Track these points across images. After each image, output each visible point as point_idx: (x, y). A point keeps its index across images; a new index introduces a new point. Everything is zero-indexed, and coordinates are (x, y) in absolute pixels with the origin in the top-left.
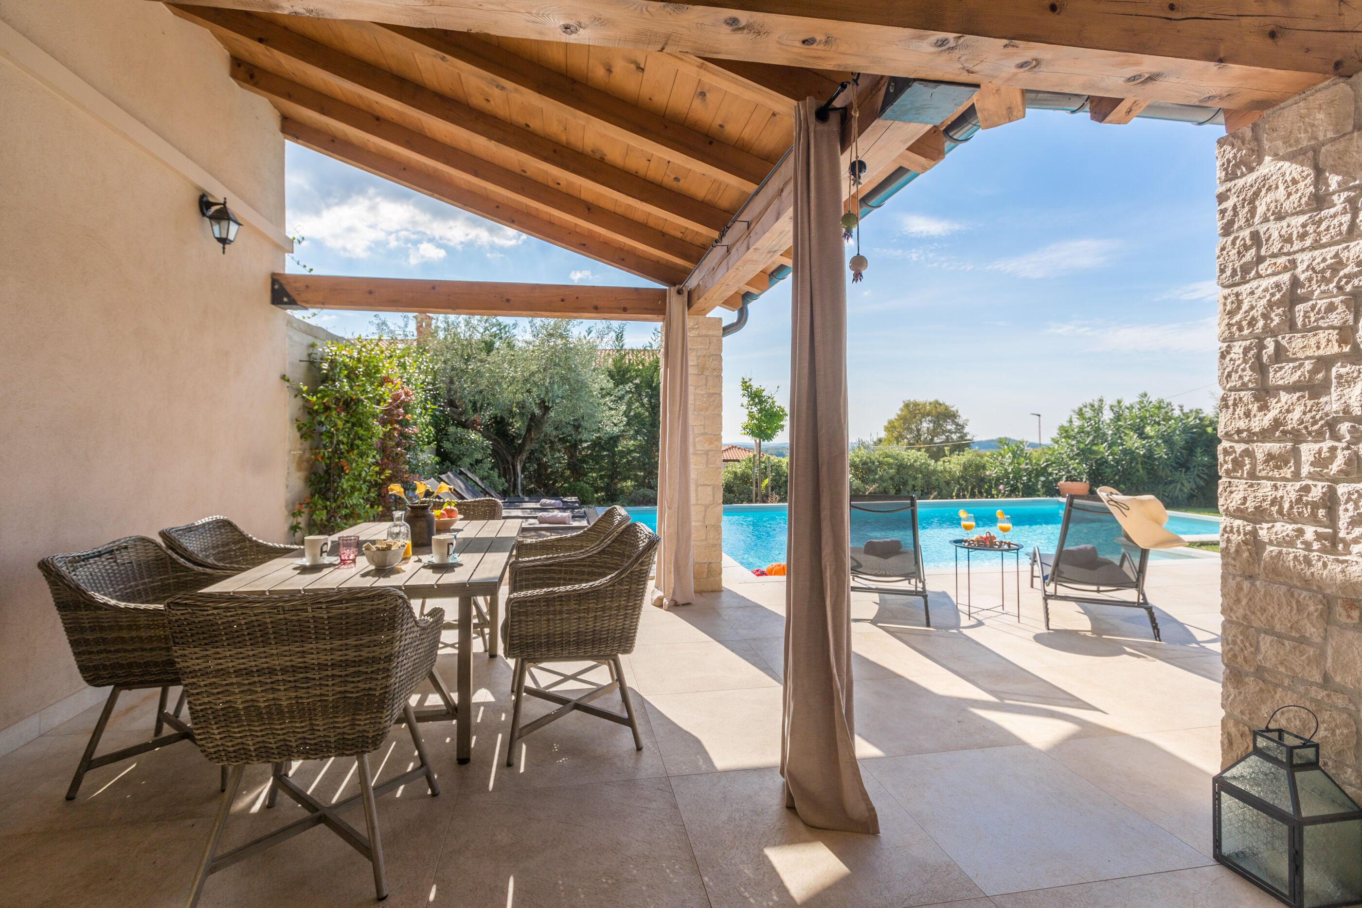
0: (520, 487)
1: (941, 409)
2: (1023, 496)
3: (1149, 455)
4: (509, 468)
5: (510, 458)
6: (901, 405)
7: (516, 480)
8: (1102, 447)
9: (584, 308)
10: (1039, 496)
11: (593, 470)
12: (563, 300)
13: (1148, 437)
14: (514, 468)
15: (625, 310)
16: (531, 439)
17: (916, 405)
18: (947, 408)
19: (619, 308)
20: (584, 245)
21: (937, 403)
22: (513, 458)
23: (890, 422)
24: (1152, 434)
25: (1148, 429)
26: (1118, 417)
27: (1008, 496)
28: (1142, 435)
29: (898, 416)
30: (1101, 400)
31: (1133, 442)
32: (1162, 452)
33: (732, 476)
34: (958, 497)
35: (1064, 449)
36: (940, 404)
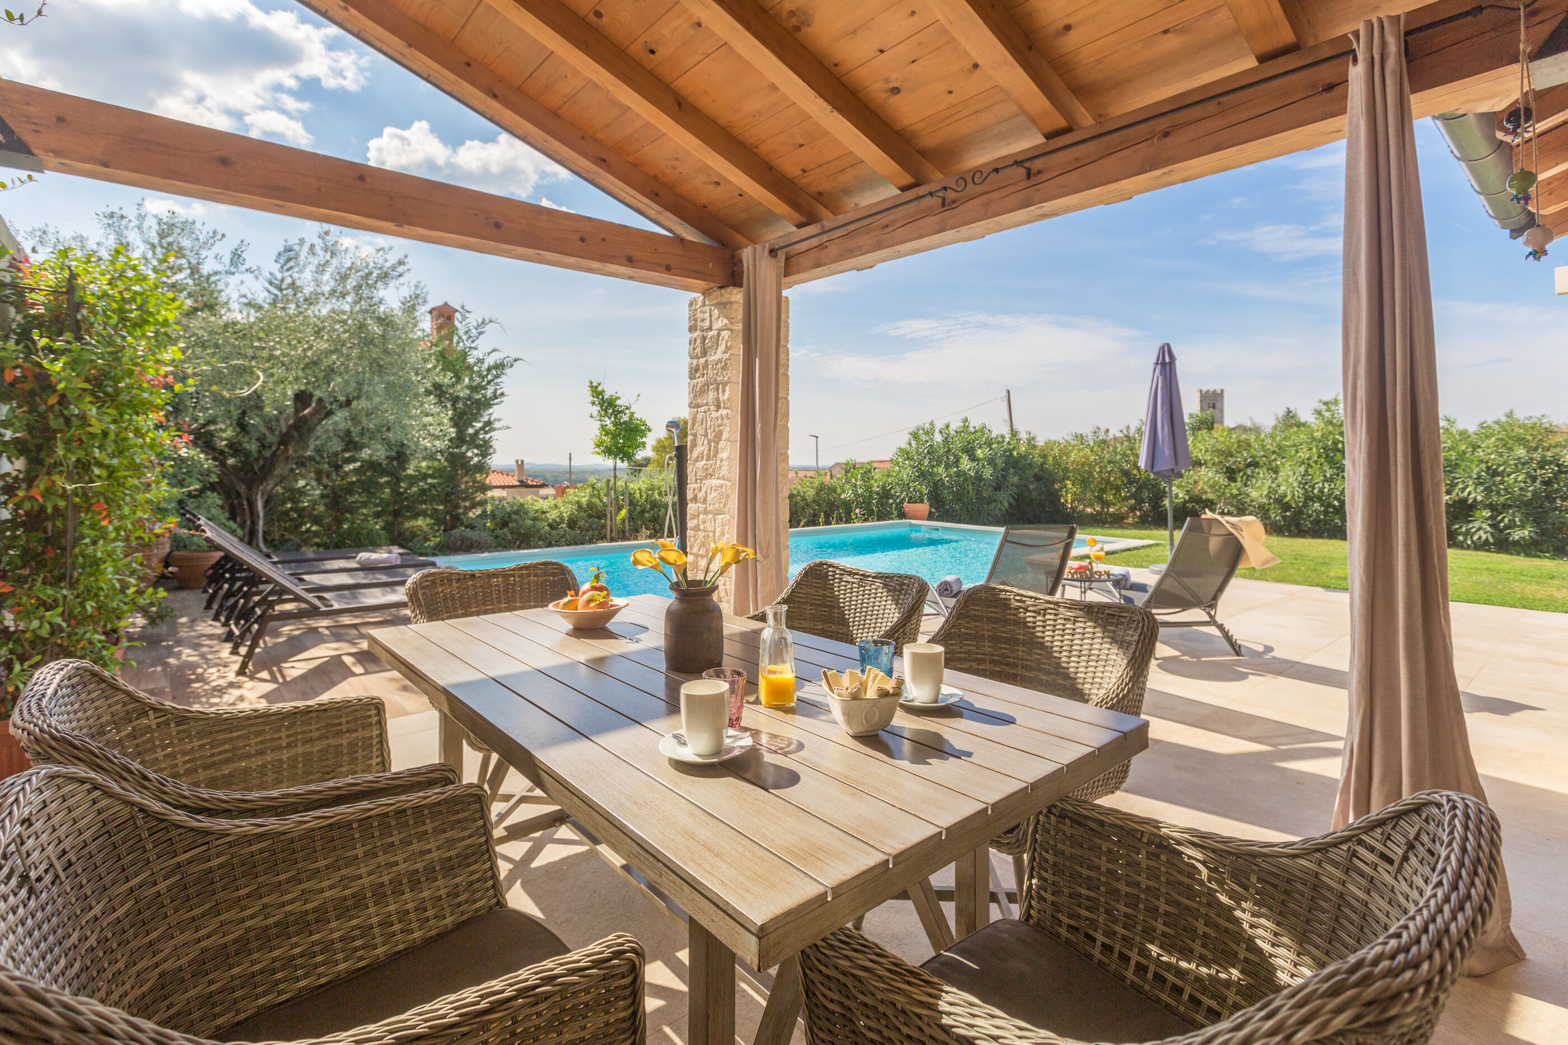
0: (261, 535)
2: (878, 520)
3: (979, 477)
4: (241, 505)
5: (242, 489)
7: (254, 523)
8: (941, 470)
9: (613, 257)
10: (890, 519)
11: (364, 505)
12: (583, 240)
13: (978, 460)
14: (252, 506)
15: (668, 269)
16: (287, 459)
19: (660, 265)
20: (604, 160)
22: (249, 488)
24: (981, 456)
25: (979, 453)
26: (946, 440)
27: (866, 520)
28: (973, 458)
30: (932, 424)
31: (966, 464)
32: (988, 472)
33: (575, 507)
35: (907, 473)
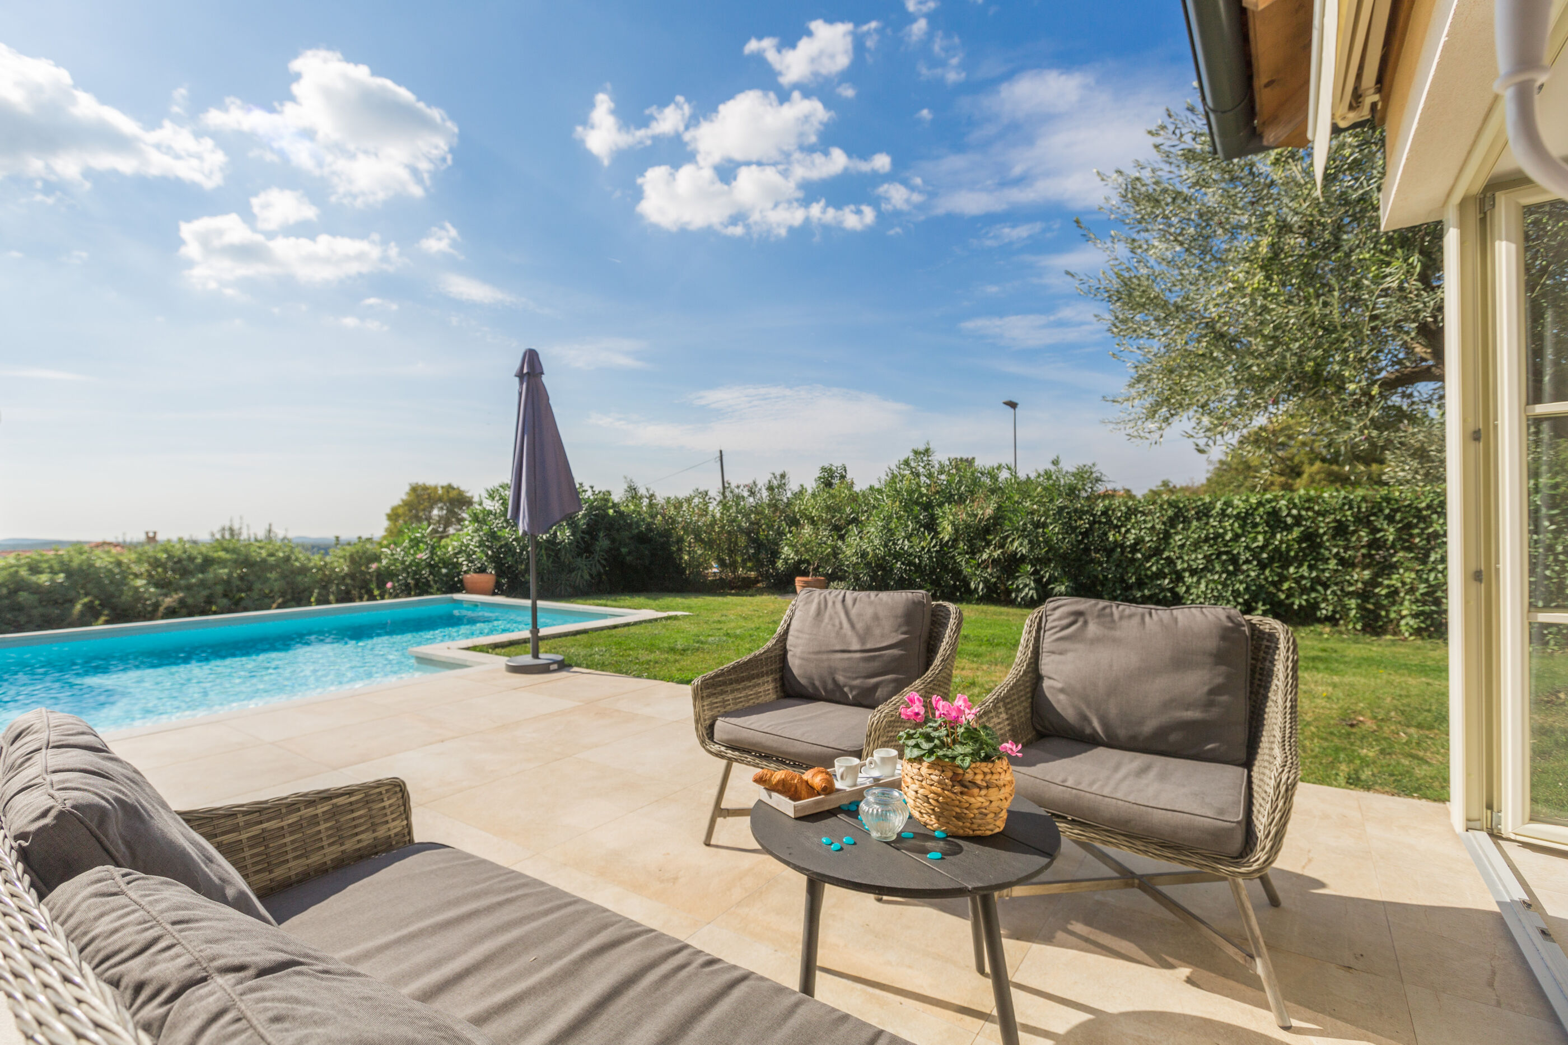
1: (453, 494)
2: (416, 595)
6: (407, 489)
8: (506, 532)
10: (432, 594)
17: (425, 488)
18: (461, 493)
21: (449, 488)
23: (394, 509)
29: (403, 501)
32: (564, 536)
34: (319, 602)
36: (454, 489)
